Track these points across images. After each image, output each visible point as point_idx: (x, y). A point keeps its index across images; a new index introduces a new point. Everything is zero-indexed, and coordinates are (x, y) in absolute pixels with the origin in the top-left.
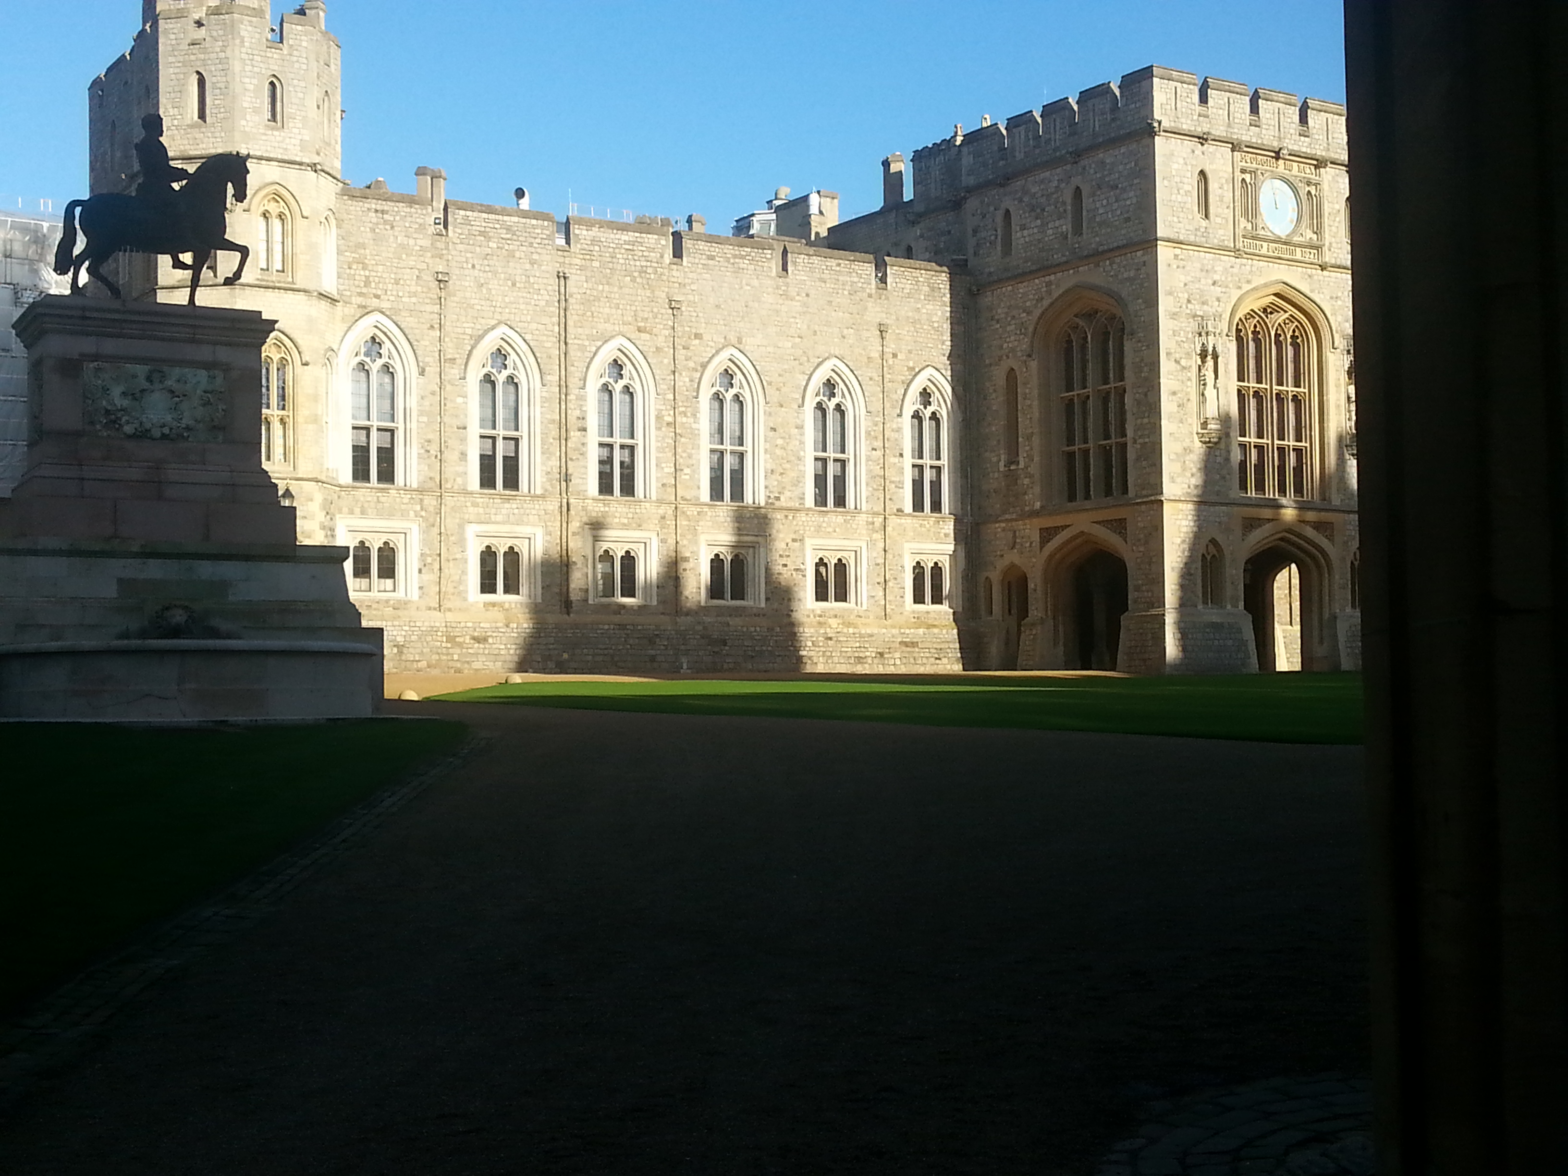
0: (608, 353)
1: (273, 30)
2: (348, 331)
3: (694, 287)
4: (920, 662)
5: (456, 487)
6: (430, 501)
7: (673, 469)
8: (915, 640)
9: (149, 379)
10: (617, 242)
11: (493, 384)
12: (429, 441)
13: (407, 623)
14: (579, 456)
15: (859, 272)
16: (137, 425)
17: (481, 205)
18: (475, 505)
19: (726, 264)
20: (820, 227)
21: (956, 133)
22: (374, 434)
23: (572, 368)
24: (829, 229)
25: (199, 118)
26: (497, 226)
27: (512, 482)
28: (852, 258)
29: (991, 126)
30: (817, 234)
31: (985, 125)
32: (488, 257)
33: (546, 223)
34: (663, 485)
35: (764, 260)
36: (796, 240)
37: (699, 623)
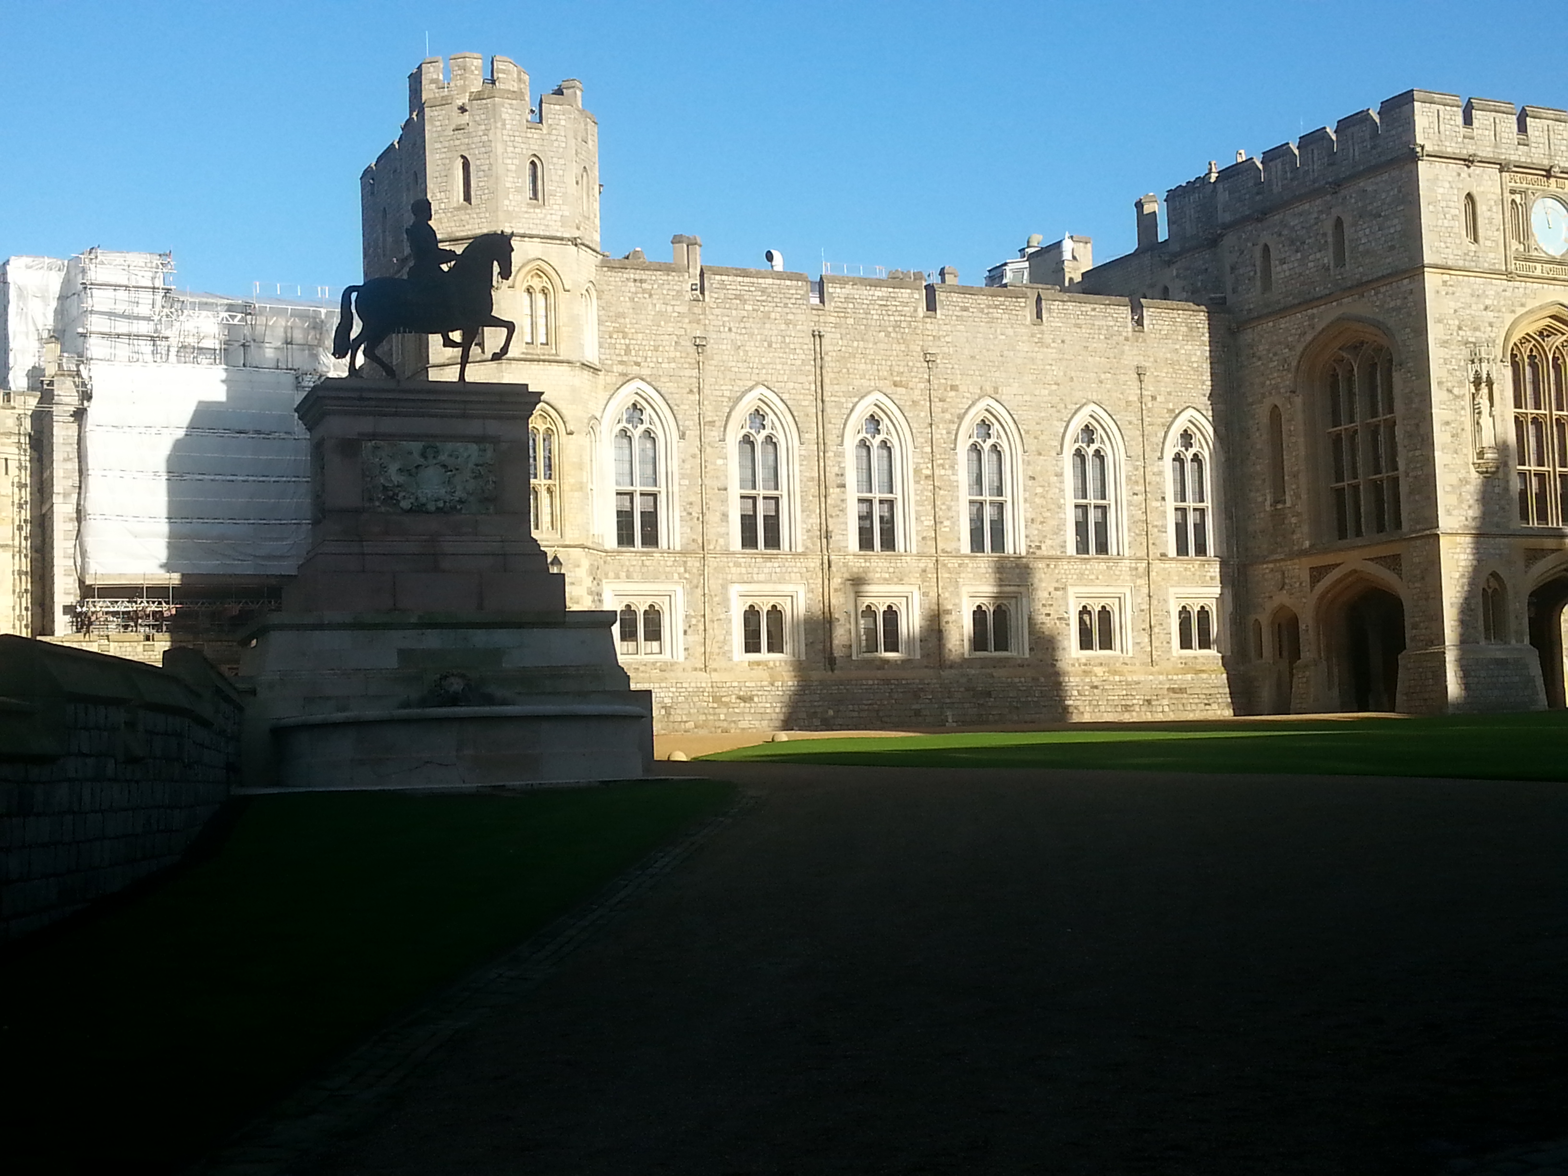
0: (865, 408)
1: (532, 111)
2: (610, 399)
3: (948, 339)
4: (1189, 708)
5: (718, 548)
6: (694, 563)
7: (933, 522)
8: (1183, 686)
9: (424, 455)
10: (870, 298)
11: (752, 444)
12: (691, 504)
13: (674, 685)
14: (838, 513)
15: (1115, 315)
16: (412, 500)
17: (736, 269)
18: (737, 565)
19: (980, 315)
20: (1074, 272)
21: (1211, 169)
22: (637, 499)
23: (830, 426)
24: (1083, 274)
25: (465, 200)
26: (752, 289)
27: (773, 541)
28: (1107, 302)
29: (1246, 161)
30: (1071, 279)
31: (1240, 160)
32: (745, 320)
33: (800, 283)
34: (924, 538)
35: (1018, 308)
36: (1049, 286)
37: (963, 675)
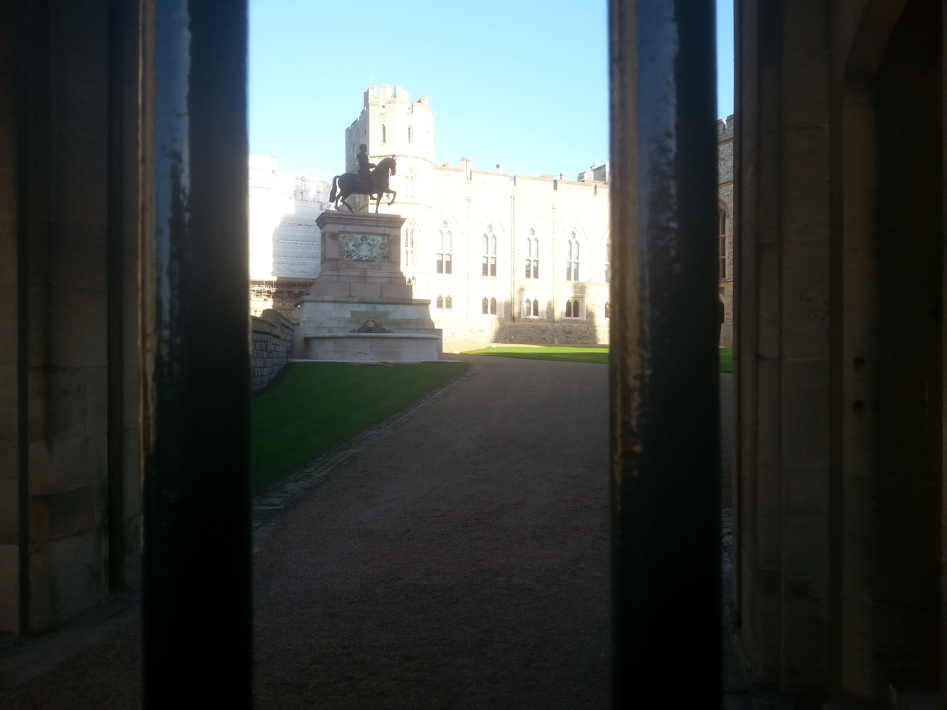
0: (529, 226)
1: (409, 109)
2: (435, 218)
3: (561, 200)
5: (474, 275)
6: (464, 281)
7: (553, 269)
10: (533, 184)
12: (464, 259)
14: (518, 264)
17: (484, 172)
18: (480, 281)
19: (574, 192)
22: (444, 256)
23: (516, 231)
25: (383, 142)
26: (490, 179)
32: (486, 191)
33: (507, 178)
34: (549, 275)
35: (588, 190)
36: (600, 182)
37: (562, 325)
